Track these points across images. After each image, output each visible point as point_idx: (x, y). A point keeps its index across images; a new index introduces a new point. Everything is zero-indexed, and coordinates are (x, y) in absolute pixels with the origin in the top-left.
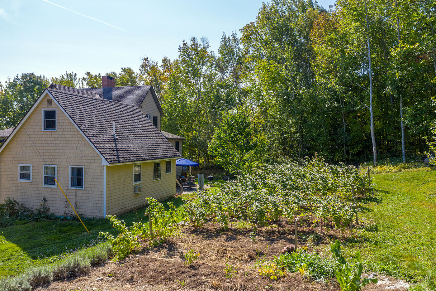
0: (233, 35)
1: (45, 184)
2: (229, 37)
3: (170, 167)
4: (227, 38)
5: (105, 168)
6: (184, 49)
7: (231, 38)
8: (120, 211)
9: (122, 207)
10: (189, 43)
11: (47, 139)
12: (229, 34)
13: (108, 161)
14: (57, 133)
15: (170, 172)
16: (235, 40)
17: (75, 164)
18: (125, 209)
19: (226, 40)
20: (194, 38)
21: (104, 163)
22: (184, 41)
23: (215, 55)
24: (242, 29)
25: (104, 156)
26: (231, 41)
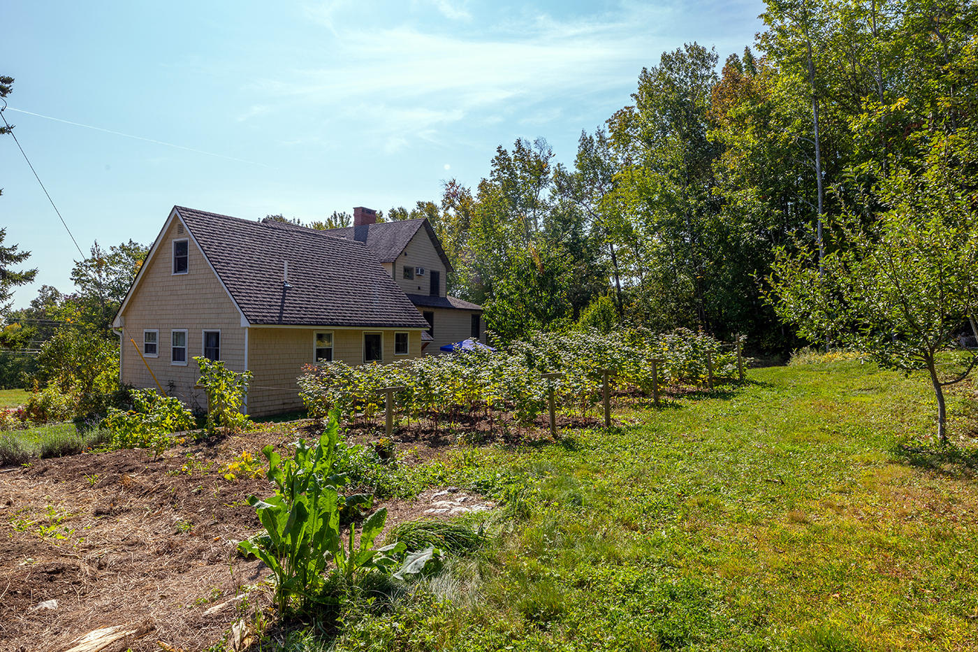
0: (600, 134)
1: (174, 360)
2: (591, 137)
3: (407, 344)
4: (588, 138)
5: (247, 331)
6: (502, 159)
7: (596, 139)
8: (282, 407)
9: (286, 401)
10: (510, 149)
11: (178, 288)
12: (591, 132)
13: (248, 320)
14: (189, 277)
15: (406, 352)
16: (602, 141)
17: (210, 326)
18: (293, 405)
19: (586, 143)
20: (519, 141)
21: (244, 323)
22: (500, 147)
23: (565, 170)
24: (610, 120)
25: (243, 312)
26: (595, 144)
